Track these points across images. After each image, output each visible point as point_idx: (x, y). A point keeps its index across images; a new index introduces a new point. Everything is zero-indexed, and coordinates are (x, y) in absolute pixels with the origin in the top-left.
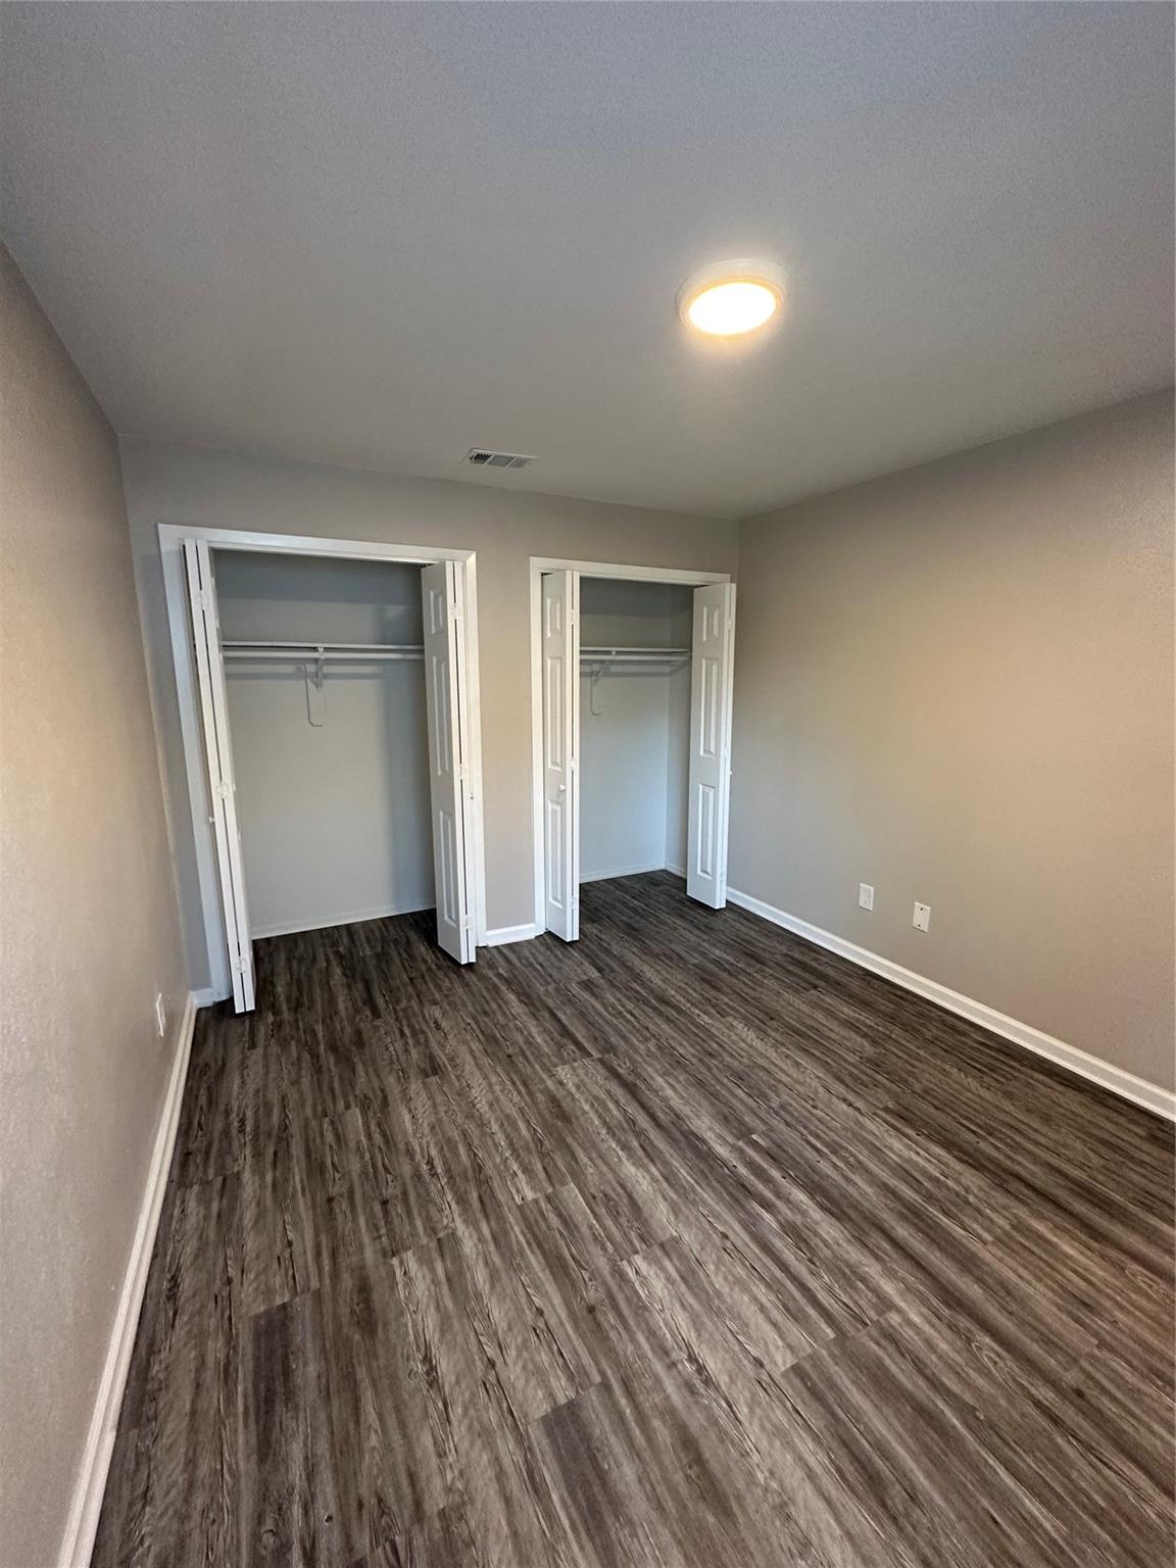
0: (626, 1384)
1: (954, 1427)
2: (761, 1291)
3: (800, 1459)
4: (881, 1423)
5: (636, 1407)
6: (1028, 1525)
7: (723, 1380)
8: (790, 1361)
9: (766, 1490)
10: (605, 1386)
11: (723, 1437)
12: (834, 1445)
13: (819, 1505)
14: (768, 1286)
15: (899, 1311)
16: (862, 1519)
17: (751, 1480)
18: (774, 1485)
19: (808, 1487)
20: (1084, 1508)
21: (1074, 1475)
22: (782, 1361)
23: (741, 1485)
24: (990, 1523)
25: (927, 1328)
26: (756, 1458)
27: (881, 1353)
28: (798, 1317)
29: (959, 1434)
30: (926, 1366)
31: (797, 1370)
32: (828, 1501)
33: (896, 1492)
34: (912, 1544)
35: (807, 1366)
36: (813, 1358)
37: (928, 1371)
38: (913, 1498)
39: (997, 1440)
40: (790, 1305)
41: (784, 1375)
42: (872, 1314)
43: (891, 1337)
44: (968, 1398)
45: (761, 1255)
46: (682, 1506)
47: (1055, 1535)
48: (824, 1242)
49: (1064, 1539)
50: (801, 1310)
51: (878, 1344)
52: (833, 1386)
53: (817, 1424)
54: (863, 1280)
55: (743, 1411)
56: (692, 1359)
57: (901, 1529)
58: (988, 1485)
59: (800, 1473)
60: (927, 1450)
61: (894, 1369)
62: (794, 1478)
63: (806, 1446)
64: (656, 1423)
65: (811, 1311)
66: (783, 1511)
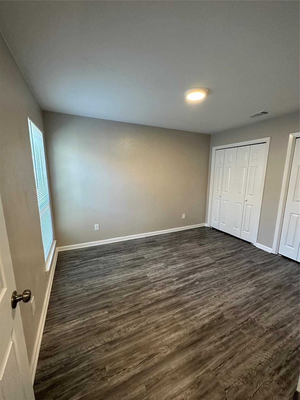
0: (146, 262)
1: (137, 291)
2: (159, 275)
3: (136, 274)
4: (138, 283)
5: (144, 262)
6: (125, 293)
7: (146, 269)
8: (148, 276)
9: (133, 271)
10: (146, 260)
11: (139, 268)
12: (137, 278)
13: (131, 274)
14: (160, 276)
15: (155, 292)
16: (129, 278)
17: (134, 270)
18: (134, 271)
19: (133, 274)
20: (124, 301)
21: (128, 303)
22: (148, 275)
23: (134, 269)
24: (126, 289)
25: (152, 294)
26: (137, 270)
27: (148, 286)
28: (155, 278)
29: (136, 291)
30: (146, 291)
31: (147, 276)
32: (131, 275)
33: (131, 282)
34: (126, 281)
35: (147, 277)
36: (148, 278)
37: (145, 291)
38: (130, 283)
39: (134, 295)
40: (157, 278)
41: (146, 275)
42: (155, 288)
43: (151, 289)
44: (141, 295)
45: (166, 277)
46: (133, 265)
47: (123, 296)
48: (170, 286)
49: (122, 297)
50: (155, 279)
51: (150, 287)
52: (144, 279)
53: (139, 277)
54: (162, 289)
55: (142, 270)
56: (149, 267)
57: (127, 281)
58: (130, 291)
59: (134, 274)
60: (135, 286)
61: (146, 287)
62: (134, 273)
63: (137, 275)
64: (142, 264)
65: (155, 280)
66: (131, 271)
